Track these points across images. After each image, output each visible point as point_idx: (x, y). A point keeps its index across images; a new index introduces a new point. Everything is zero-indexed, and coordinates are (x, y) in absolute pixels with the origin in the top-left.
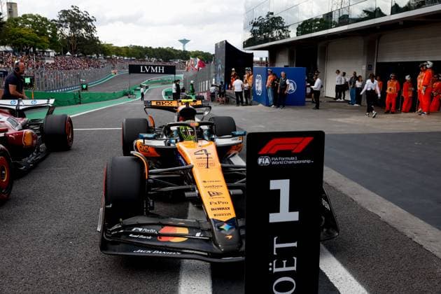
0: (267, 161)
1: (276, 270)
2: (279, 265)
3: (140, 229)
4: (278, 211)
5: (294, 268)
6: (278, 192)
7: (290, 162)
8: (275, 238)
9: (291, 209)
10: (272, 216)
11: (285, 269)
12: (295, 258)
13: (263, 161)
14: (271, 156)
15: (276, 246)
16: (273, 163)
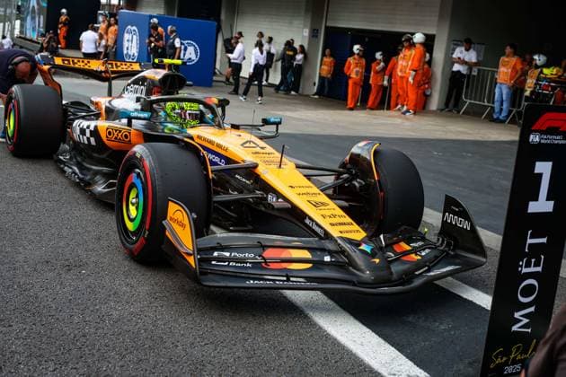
0: (537, 139)
1: (525, 270)
2: (528, 265)
3: (227, 254)
4: (537, 200)
5: (539, 269)
6: (540, 175)
7: (556, 142)
8: (530, 232)
9: (548, 199)
10: (531, 203)
11: (532, 269)
12: (543, 257)
13: (534, 138)
14: (542, 132)
15: (530, 241)
16: (543, 141)
